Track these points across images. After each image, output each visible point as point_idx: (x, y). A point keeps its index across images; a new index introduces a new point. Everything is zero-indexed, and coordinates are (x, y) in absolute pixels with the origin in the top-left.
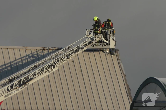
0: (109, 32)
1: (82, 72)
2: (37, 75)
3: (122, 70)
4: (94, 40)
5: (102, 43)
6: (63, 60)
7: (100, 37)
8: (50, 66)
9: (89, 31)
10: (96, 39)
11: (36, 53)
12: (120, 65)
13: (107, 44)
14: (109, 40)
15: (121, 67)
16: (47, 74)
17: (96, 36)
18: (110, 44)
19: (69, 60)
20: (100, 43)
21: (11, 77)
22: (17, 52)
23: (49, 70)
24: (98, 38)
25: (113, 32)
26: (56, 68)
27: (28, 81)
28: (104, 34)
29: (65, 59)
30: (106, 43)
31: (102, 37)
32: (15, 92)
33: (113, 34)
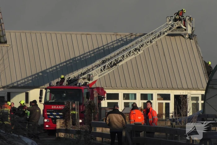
0: (187, 20)
1: (164, 55)
2: (125, 58)
3: (200, 53)
4: (174, 26)
5: (180, 29)
6: (147, 45)
7: (179, 23)
8: (136, 50)
9: (170, 18)
10: (175, 26)
11: (125, 38)
12: (198, 49)
13: (185, 30)
14: (186, 26)
15: (199, 50)
16: (134, 56)
17: (176, 23)
18: (188, 30)
19: (152, 44)
20: (179, 29)
21: (104, 59)
22: (109, 37)
23: (135, 53)
24: (177, 24)
25: (190, 19)
26: (141, 52)
27: (118, 63)
28: (183, 21)
29: (149, 44)
30: (184, 28)
31: (181, 24)
32: (107, 72)
33: (190, 21)
